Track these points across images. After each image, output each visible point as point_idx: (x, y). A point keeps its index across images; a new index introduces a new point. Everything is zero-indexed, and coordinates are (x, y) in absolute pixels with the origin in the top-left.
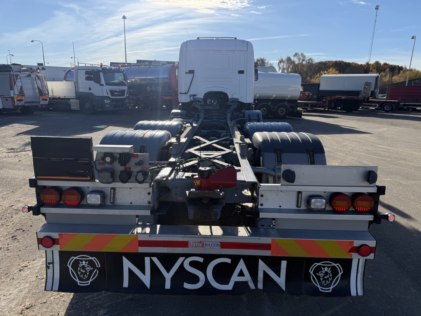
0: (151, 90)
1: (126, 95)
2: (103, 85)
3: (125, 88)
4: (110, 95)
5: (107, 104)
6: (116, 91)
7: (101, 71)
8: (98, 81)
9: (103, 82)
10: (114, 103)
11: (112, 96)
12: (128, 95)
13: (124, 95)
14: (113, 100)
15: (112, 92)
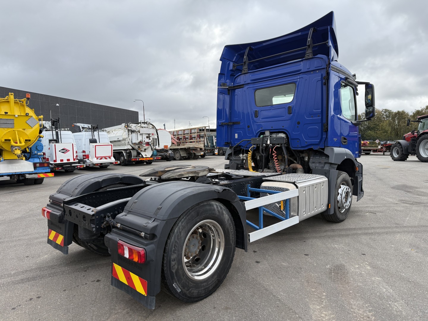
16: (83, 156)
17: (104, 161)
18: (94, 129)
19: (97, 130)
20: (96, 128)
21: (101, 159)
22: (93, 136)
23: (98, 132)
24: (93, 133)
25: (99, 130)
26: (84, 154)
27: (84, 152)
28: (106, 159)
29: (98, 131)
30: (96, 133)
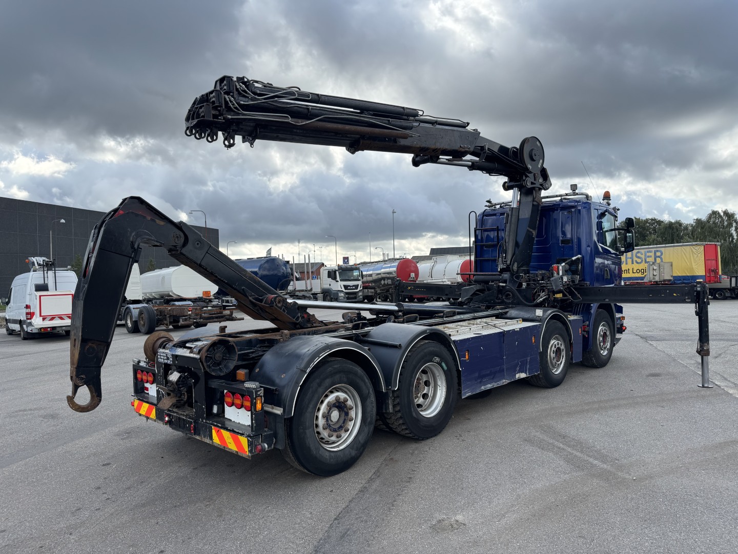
0: (384, 283)
1: (359, 289)
2: (337, 281)
3: (360, 283)
4: (343, 289)
5: (341, 297)
6: (349, 286)
7: (337, 271)
8: (335, 278)
9: (338, 279)
10: (347, 296)
11: (345, 289)
12: (361, 289)
13: (357, 288)
14: (347, 293)
15: (346, 287)
16: (27, 314)
17: (57, 323)
18: (48, 266)
19: (53, 269)
20: (51, 265)
21: (52, 319)
22: (46, 279)
23: (55, 273)
24: (47, 273)
25: (56, 269)
26: (28, 311)
27: (27, 307)
28: (61, 318)
29: (55, 271)
30: (51, 273)
